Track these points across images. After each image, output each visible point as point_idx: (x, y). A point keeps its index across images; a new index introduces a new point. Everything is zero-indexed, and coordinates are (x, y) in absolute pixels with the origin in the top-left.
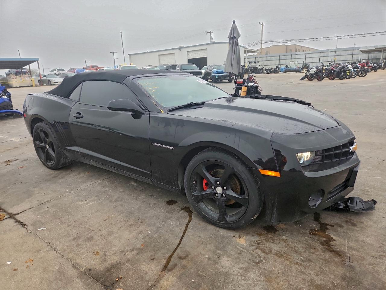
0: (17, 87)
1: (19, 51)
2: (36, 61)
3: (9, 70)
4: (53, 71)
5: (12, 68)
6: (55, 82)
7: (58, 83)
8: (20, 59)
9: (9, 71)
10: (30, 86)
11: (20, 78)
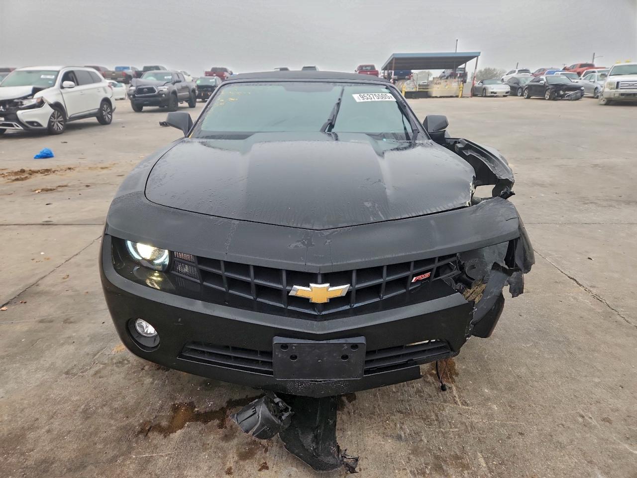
0: (436, 97)
1: (457, 40)
2: (474, 57)
3: (443, 70)
4: (511, 73)
5: (447, 69)
6: (492, 93)
7: (496, 93)
8: (456, 53)
9: (443, 72)
10: (454, 96)
11: (445, 83)
